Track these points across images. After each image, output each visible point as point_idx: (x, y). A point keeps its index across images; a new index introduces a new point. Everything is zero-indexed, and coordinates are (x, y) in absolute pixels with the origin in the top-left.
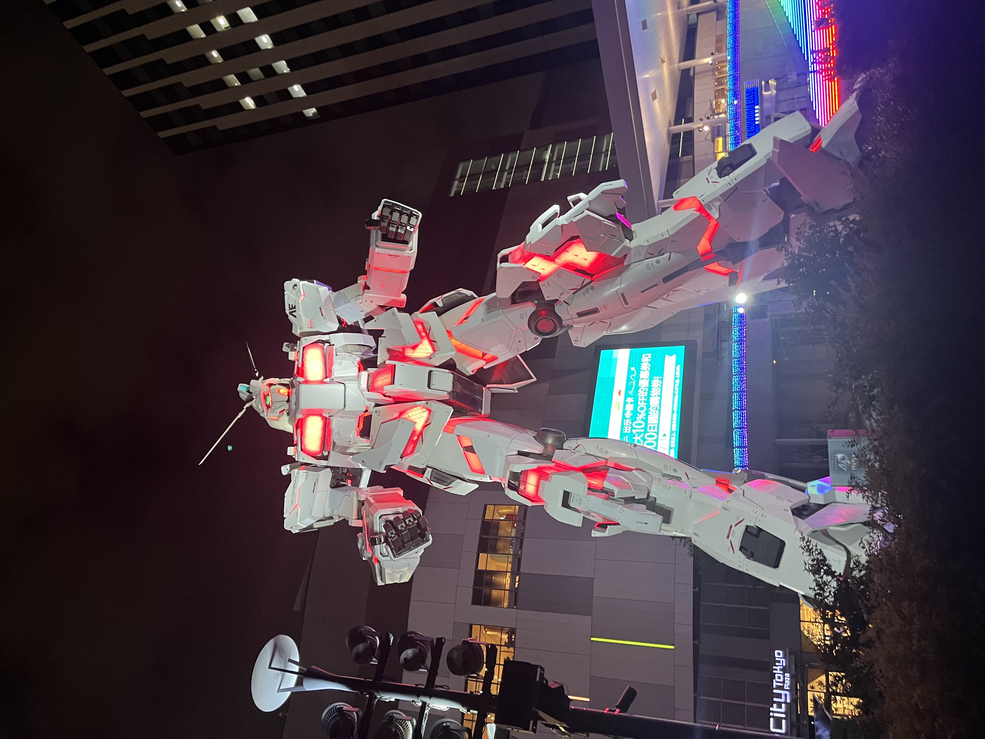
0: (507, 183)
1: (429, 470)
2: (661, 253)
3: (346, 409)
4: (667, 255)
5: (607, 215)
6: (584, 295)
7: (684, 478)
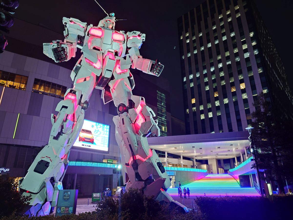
0: (158, 107)
1: (80, 66)
2: (138, 144)
3: (103, 44)
4: (137, 146)
5: (151, 130)
6: (129, 121)
7: (68, 145)
